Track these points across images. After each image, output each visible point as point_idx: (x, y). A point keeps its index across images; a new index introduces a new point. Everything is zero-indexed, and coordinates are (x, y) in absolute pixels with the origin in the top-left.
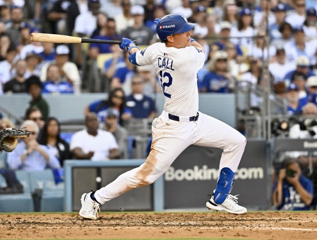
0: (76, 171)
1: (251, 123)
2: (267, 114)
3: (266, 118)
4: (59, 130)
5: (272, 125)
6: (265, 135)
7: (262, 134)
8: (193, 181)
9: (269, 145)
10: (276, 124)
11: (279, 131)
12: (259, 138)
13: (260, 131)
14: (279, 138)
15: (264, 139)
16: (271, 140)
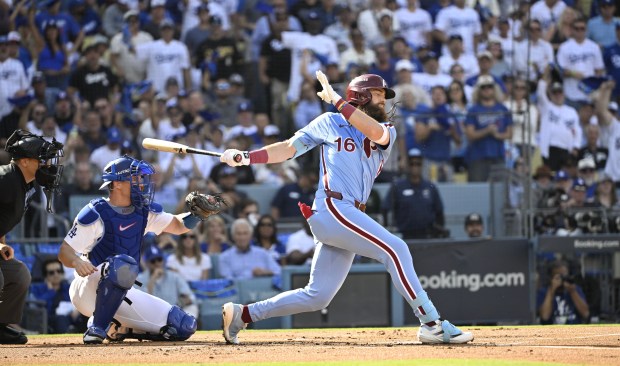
0: (296, 279)
1: (509, 218)
2: (528, 207)
3: (527, 212)
4: (275, 230)
5: (535, 220)
6: (526, 232)
7: (523, 231)
8: (440, 289)
9: (532, 245)
10: (540, 219)
11: (544, 228)
12: (520, 237)
13: (520, 229)
14: (544, 235)
15: (526, 237)
16: (534, 239)
